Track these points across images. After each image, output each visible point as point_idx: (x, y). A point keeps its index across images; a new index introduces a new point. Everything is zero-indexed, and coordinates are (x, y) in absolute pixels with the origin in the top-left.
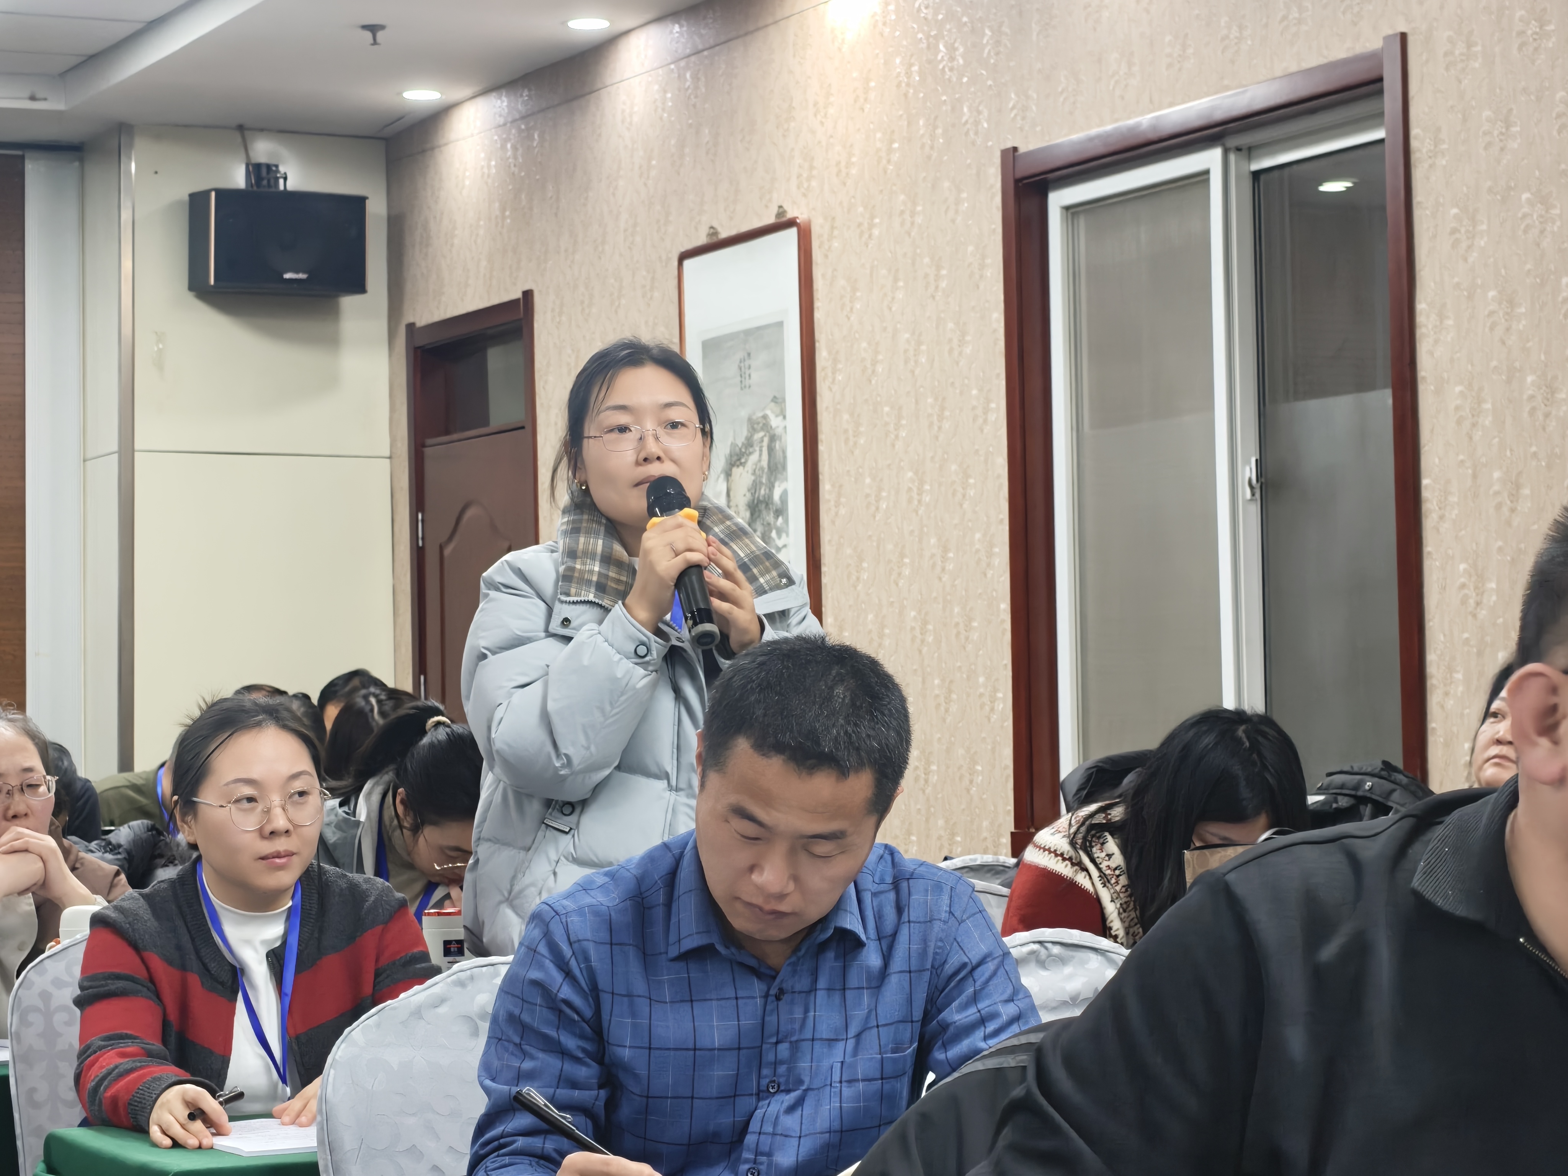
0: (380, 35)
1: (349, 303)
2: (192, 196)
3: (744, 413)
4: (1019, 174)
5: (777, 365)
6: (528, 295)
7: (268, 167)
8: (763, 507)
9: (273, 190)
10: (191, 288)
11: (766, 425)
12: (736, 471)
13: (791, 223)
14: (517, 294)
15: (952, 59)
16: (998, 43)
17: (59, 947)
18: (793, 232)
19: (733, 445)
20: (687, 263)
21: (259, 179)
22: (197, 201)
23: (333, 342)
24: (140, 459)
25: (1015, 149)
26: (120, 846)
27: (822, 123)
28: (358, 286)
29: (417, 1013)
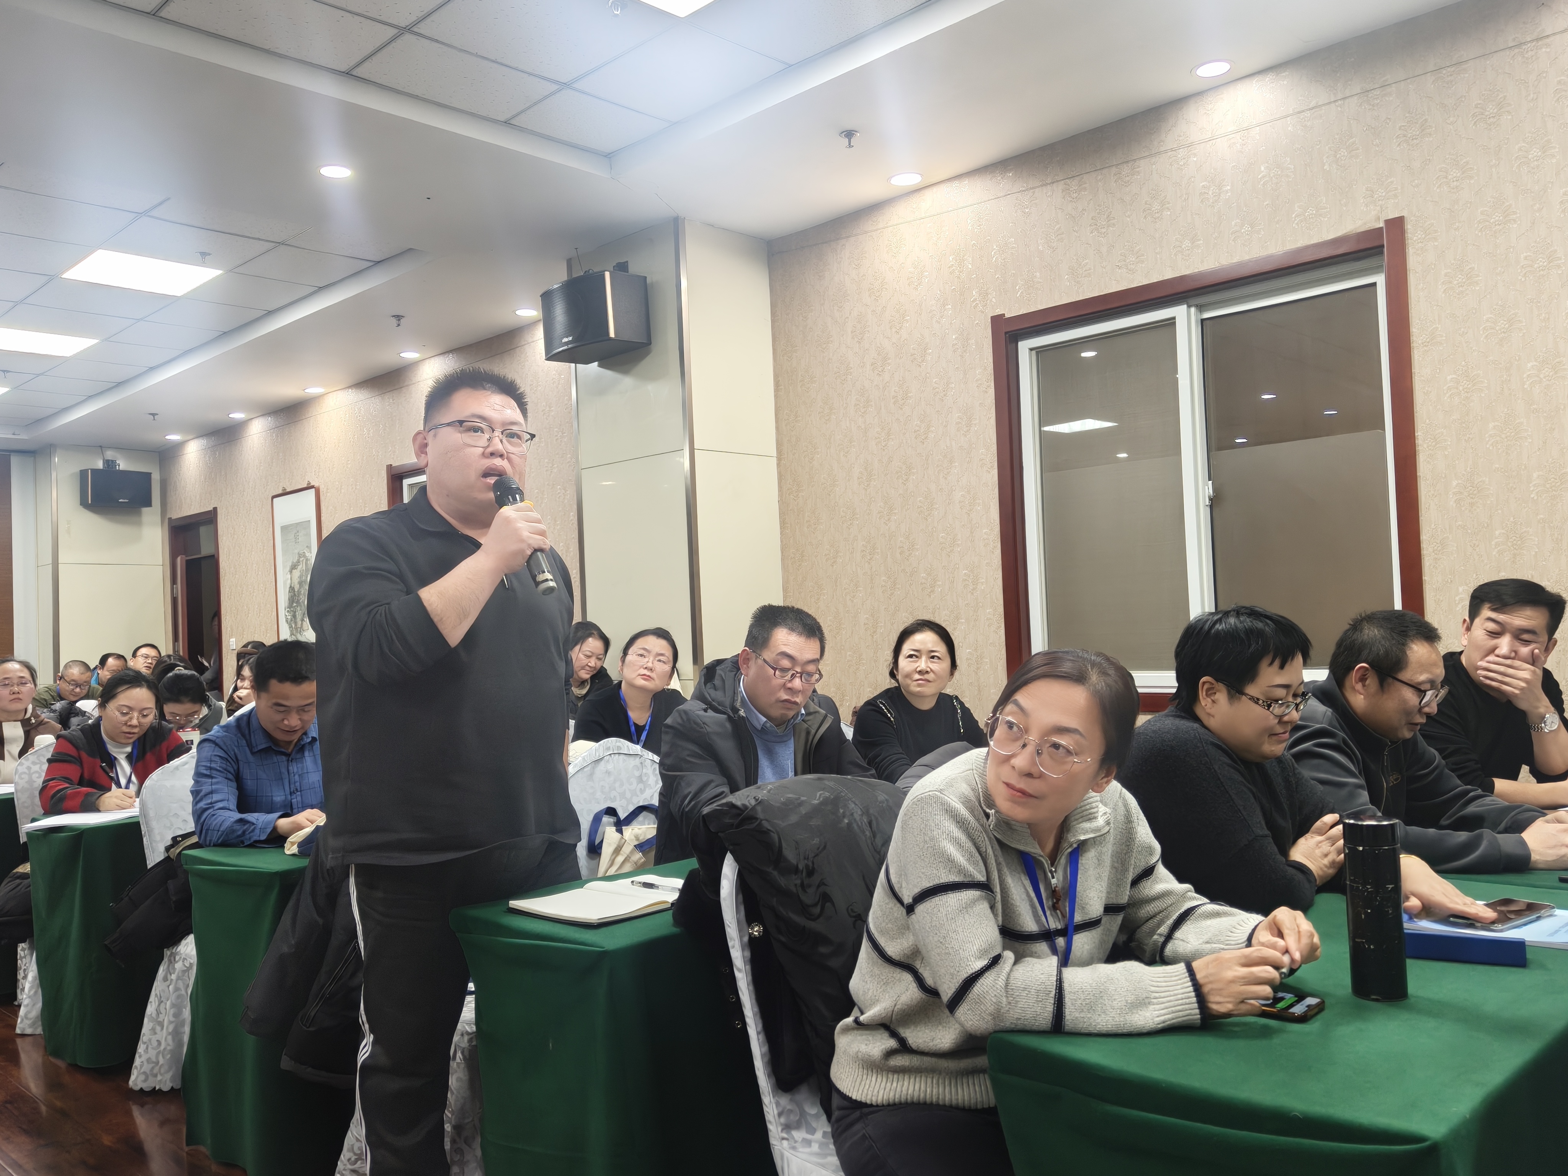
0: (156, 417)
1: (145, 510)
2: (80, 471)
3: (296, 551)
4: (392, 474)
5: (308, 535)
6: (215, 509)
7: (112, 461)
8: (304, 583)
9: (114, 469)
10: (81, 505)
11: (304, 556)
12: (294, 571)
13: (313, 487)
14: (210, 508)
15: (368, 434)
16: (385, 429)
17: (34, 750)
18: (313, 490)
19: (293, 562)
20: (275, 500)
21: (108, 465)
22: (83, 474)
23: (139, 524)
24: (61, 568)
25: (391, 465)
26: (56, 710)
27: (323, 454)
28: (149, 504)
29: (177, 768)
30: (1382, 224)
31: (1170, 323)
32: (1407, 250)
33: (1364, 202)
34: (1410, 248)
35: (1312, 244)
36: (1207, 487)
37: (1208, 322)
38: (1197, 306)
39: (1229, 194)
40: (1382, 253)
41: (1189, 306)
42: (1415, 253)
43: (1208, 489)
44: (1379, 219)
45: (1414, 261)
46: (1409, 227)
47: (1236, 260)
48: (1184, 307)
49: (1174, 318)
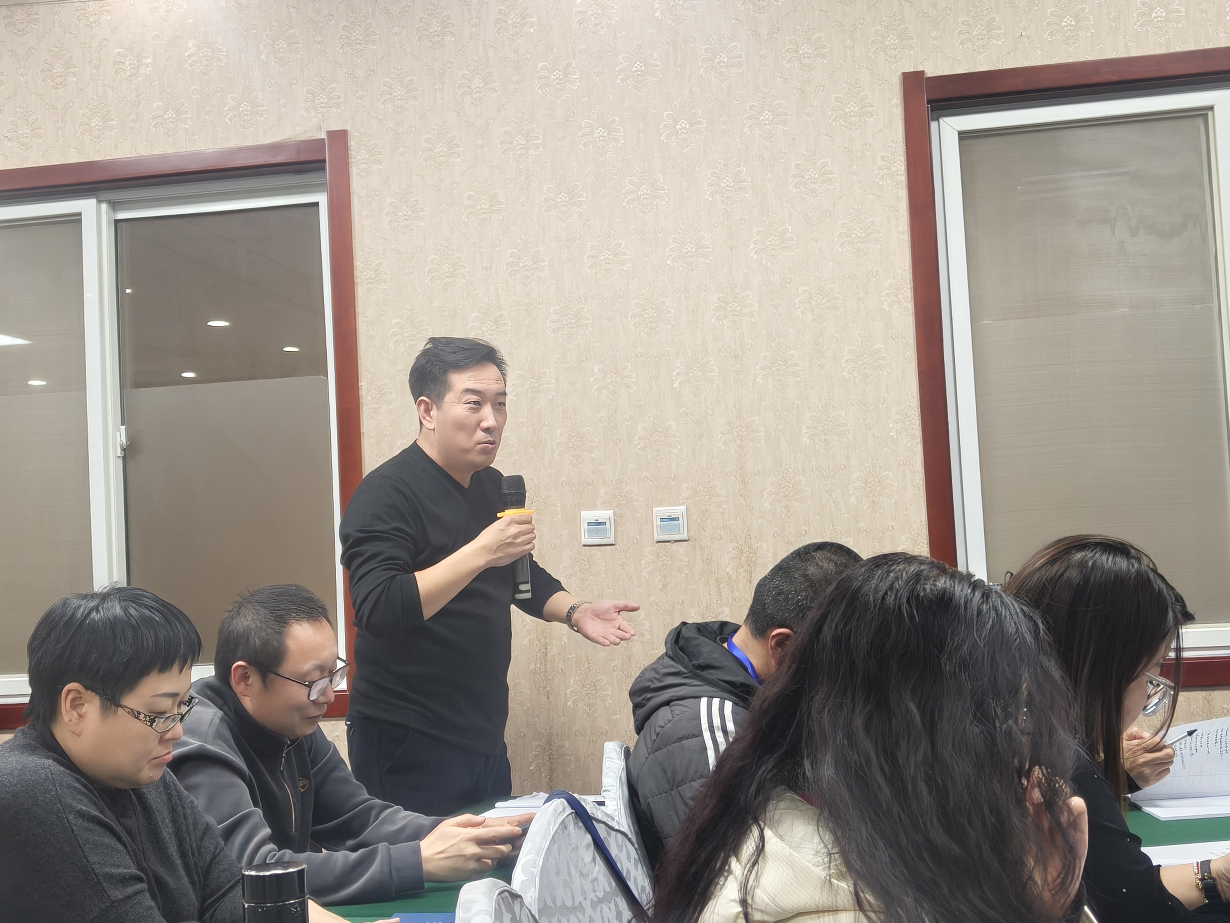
30: (323, 136)
31: (75, 220)
32: (350, 170)
33: (304, 106)
34: (353, 168)
35: (247, 147)
36: (118, 434)
37: (124, 224)
38: (109, 202)
39: (150, 69)
40: (324, 169)
41: (100, 202)
42: (358, 174)
43: (121, 436)
44: (320, 128)
45: (357, 184)
46: (353, 143)
47: (157, 151)
48: (93, 202)
49: (80, 214)
